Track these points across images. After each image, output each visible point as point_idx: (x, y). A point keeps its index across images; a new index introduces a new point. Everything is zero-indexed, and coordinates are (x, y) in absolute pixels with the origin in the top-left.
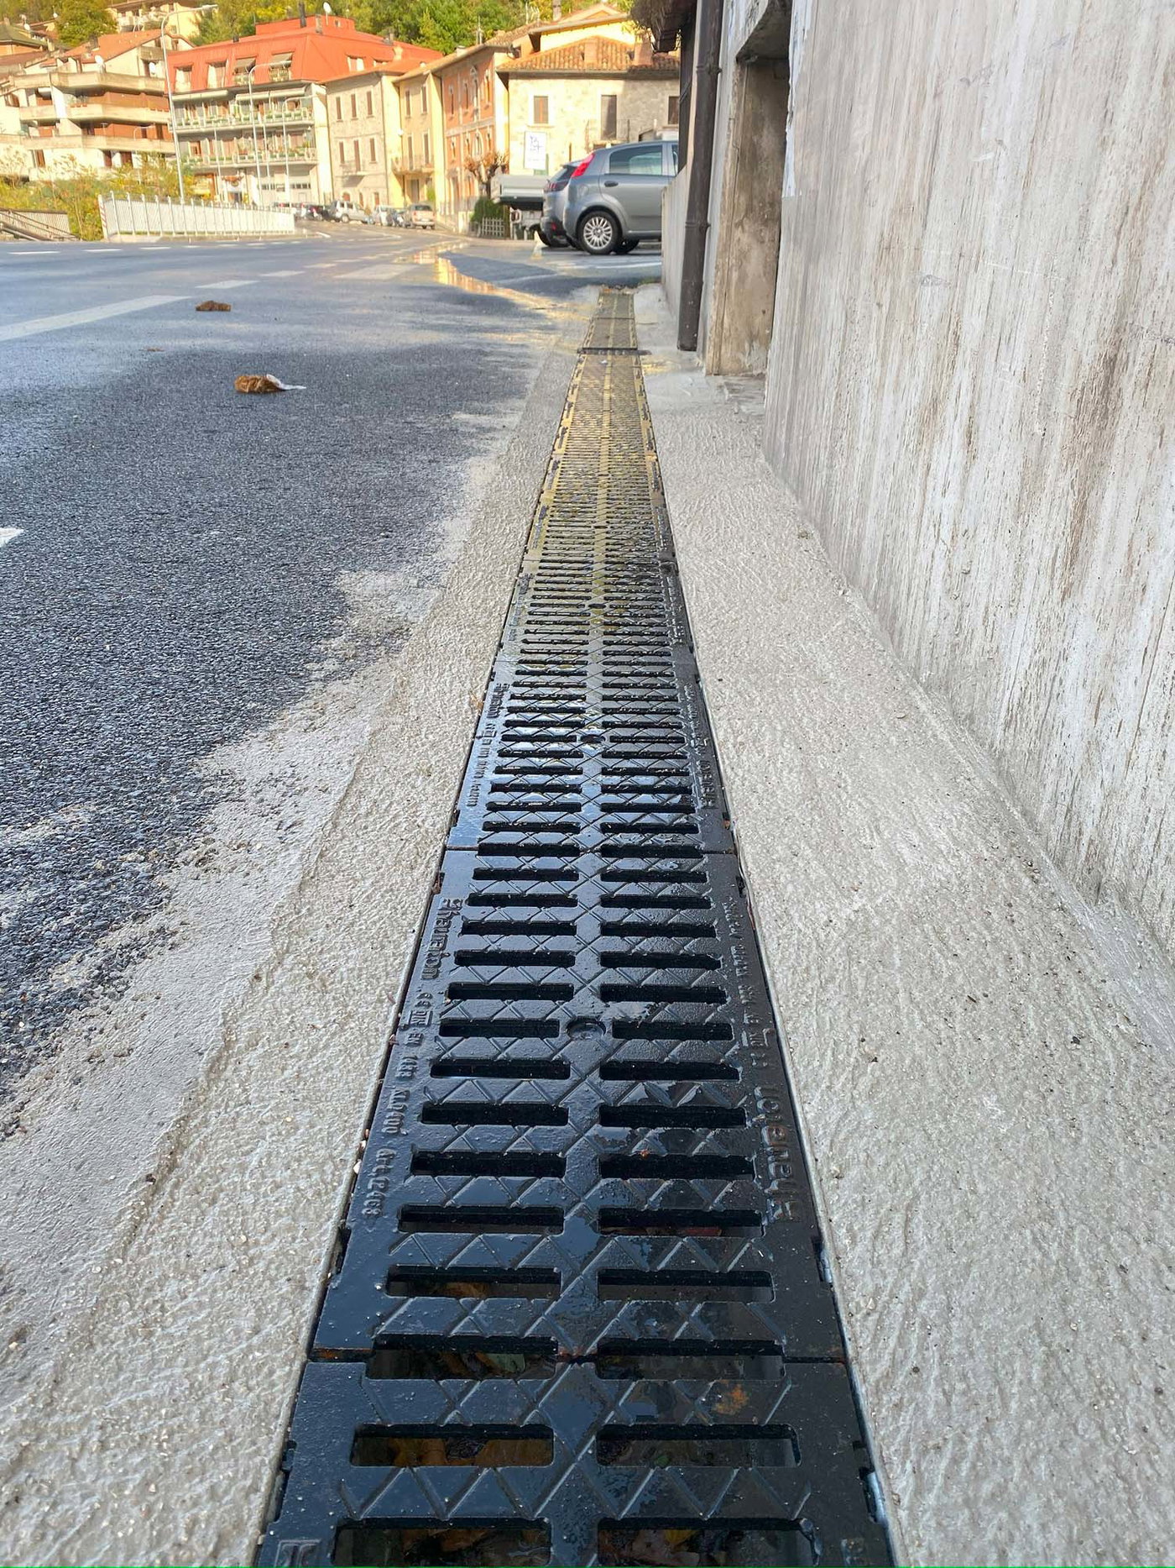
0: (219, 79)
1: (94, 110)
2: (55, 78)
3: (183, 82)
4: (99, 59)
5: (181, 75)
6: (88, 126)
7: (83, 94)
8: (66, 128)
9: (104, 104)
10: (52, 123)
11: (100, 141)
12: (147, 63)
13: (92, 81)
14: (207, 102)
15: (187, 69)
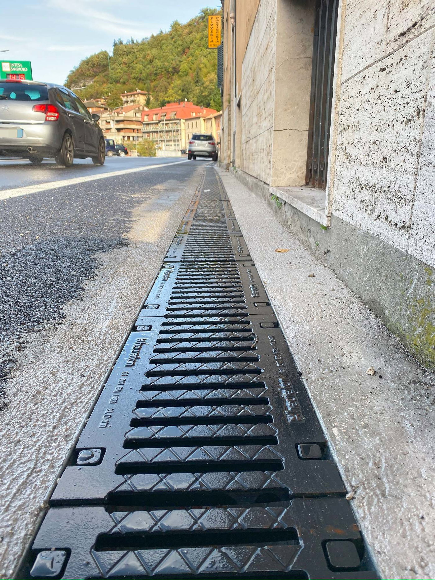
0: (156, 118)
1: (121, 126)
2: (112, 118)
3: (146, 119)
4: (124, 113)
5: (146, 117)
6: (119, 130)
7: (118, 122)
8: (114, 130)
9: (124, 124)
10: (110, 129)
11: (122, 134)
12: (136, 113)
13: (122, 118)
14: (152, 124)
15: (148, 115)
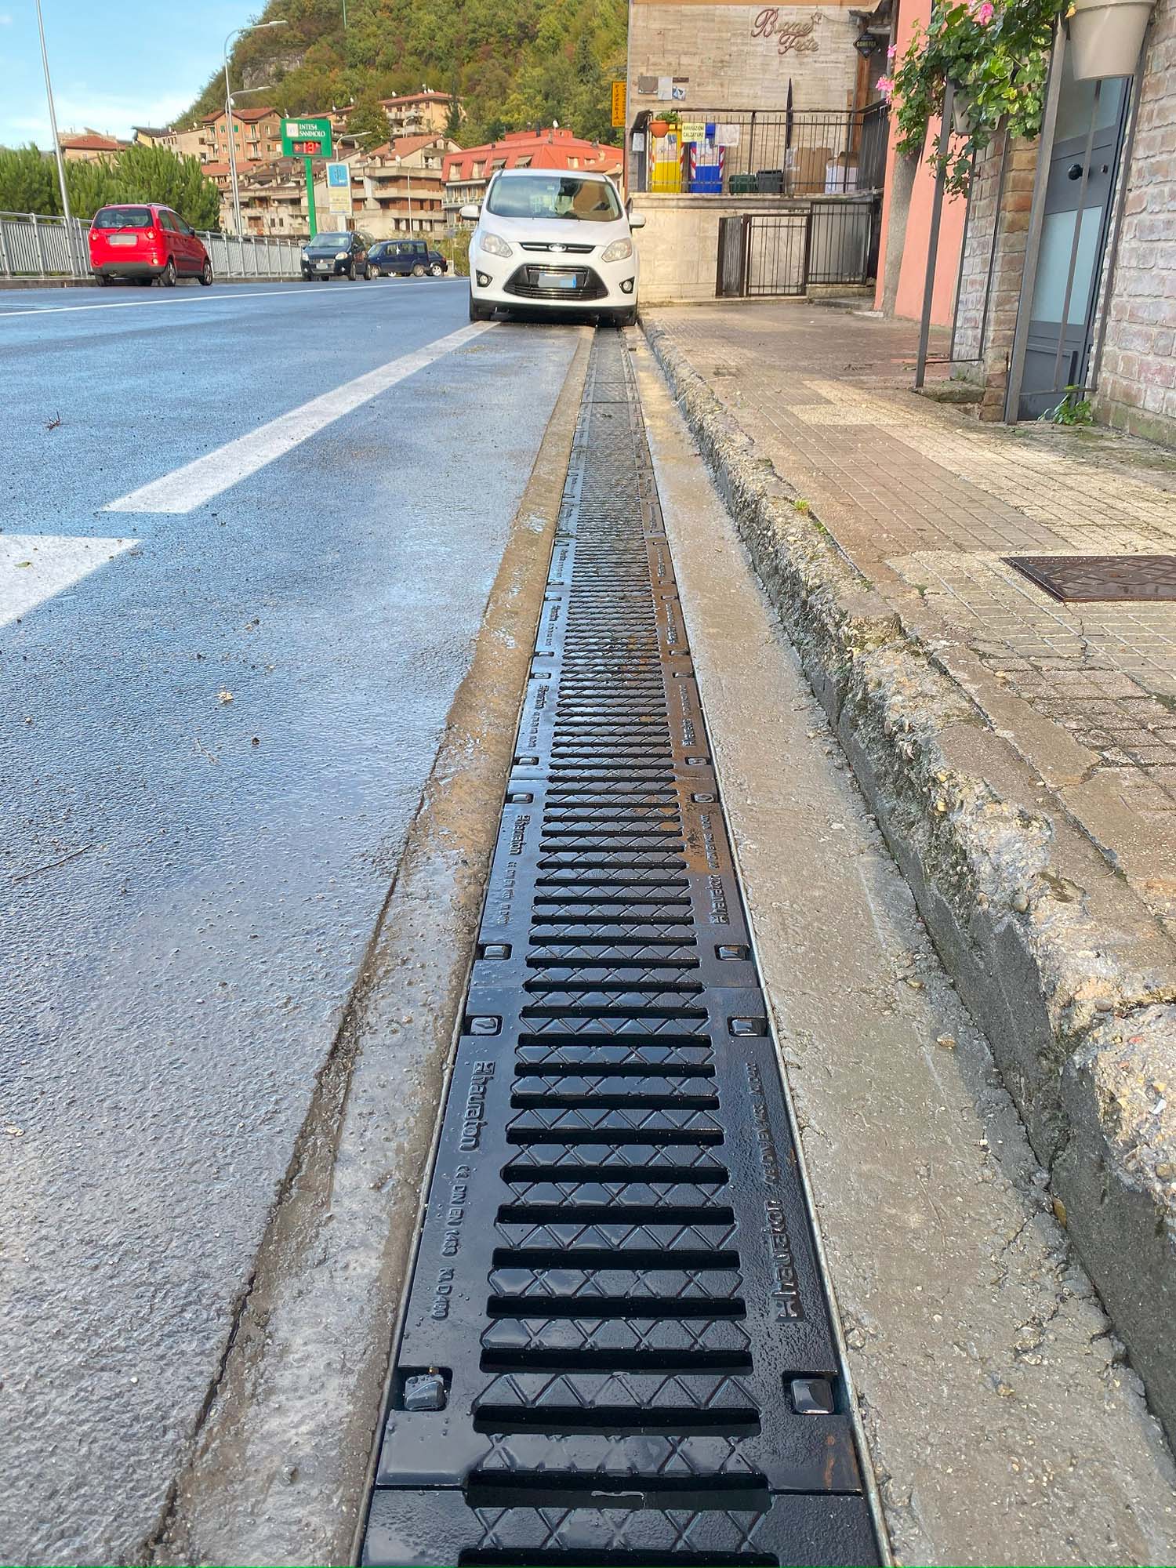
0: (480, 172)
1: (391, 192)
2: (367, 171)
3: (454, 174)
4: (398, 158)
5: (453, 169)
6: (385, 203)
7: (383, 181)
8: (371, 204)
9: (398, 188)
10: (363, 200)
11: (394, 213)
12: (427, 159)
13: (393, 173)
14: (470, 187)
15: (458, 165)
